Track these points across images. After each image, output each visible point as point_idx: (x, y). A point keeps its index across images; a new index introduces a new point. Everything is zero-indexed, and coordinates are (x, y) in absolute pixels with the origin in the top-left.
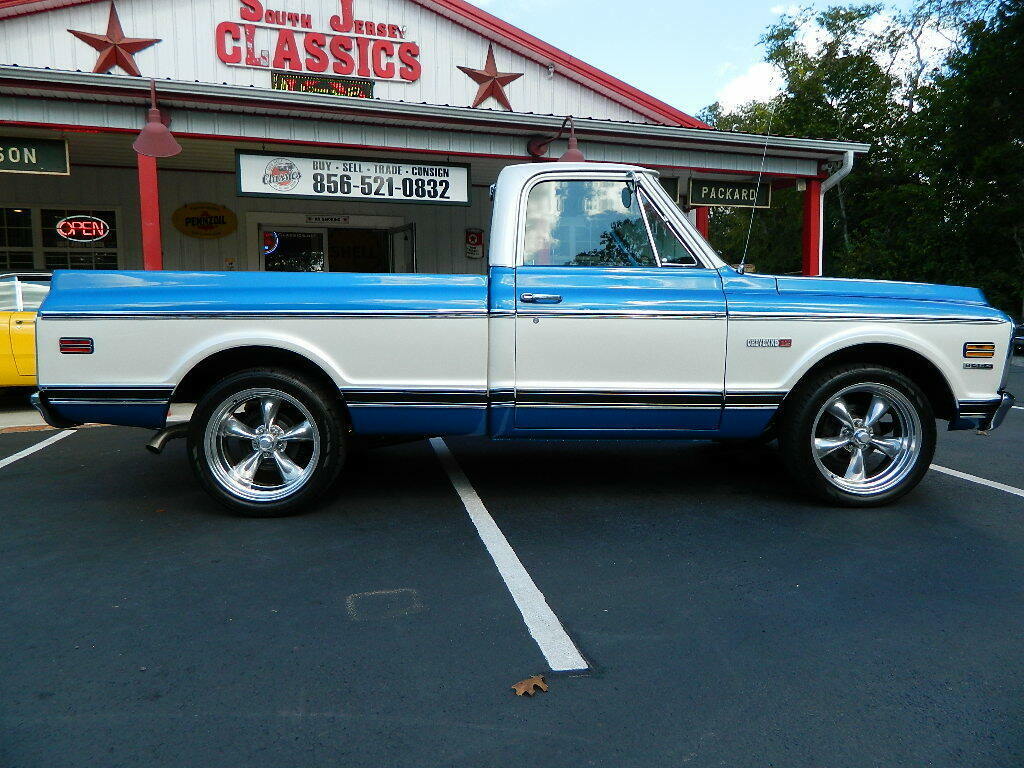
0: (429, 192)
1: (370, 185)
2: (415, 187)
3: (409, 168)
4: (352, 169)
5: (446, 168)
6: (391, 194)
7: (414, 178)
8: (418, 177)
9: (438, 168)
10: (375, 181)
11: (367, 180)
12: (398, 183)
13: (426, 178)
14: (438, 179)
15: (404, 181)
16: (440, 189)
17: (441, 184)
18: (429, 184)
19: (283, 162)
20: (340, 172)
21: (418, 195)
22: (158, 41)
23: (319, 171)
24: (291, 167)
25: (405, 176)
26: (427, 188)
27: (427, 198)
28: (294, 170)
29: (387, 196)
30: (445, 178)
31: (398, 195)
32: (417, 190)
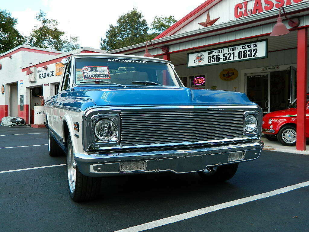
0: (249, 55)
1: (226, 57)
2: (243, 54)
3: (241, 47)
4: (221, 52)
5: (256, 43)
6: (233, 58)
7: (243, 51)
8: (244, 50)
9: (253, 44)
10: (228, 55)
11: (225, 55)
12: (236, 54)
13: (247, 50)
14: (253, 49)
15: (239, 53)
16: (253, 53)
17: (254, 51)
18: (249, 51)
19: (200, 54)
20: (217, 54)
21: (244, 57)
22: (219, 18)
23: (210, 55)
24: (202, 56)
25: (239, 50)
26: (248, 53)
27: (248, 58)
28: (203, 56)
29: (232, 60)
30: (256, 48)
31: (236, 59)
32: (244, 55)
